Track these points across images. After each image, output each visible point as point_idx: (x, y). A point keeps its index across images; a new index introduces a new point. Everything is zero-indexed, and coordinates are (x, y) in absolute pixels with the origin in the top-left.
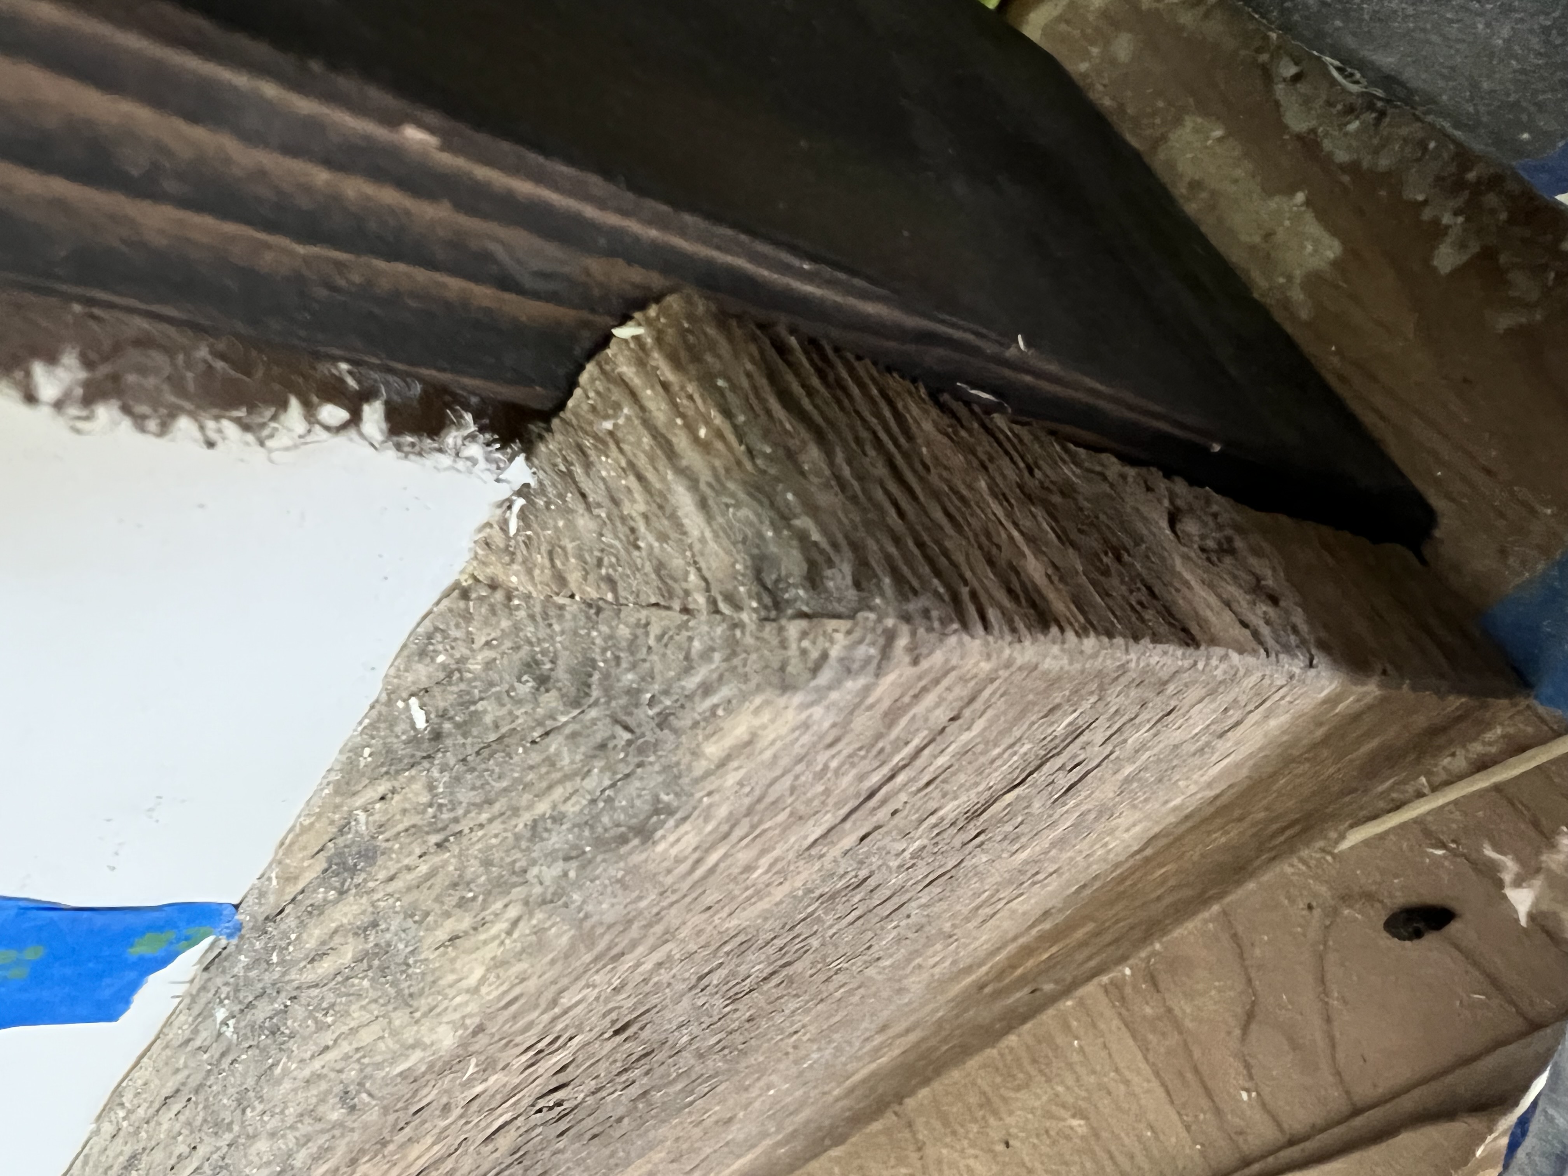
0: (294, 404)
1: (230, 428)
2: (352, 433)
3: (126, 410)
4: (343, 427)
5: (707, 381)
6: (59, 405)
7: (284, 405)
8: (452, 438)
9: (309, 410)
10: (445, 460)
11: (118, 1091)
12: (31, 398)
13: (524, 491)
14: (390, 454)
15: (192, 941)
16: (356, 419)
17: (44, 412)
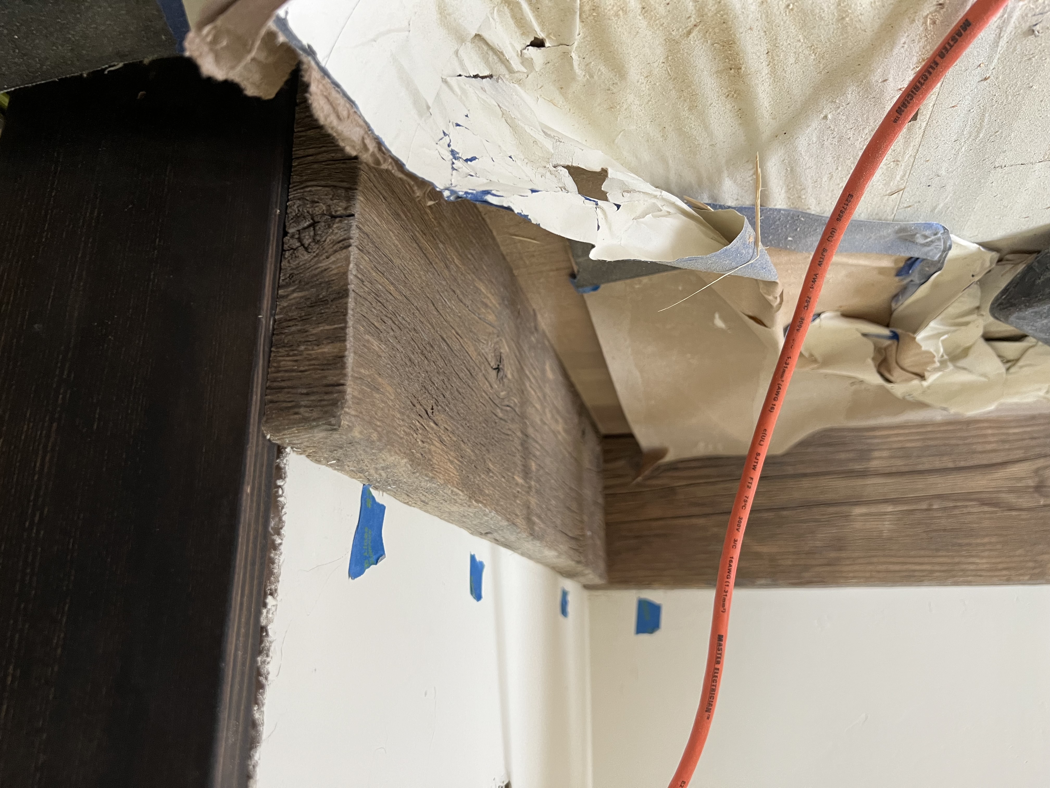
0: (279, 499)
1: (284, 511)
2: (283, 487)
3: (281, 528)
4: (282, 489)
5: (284, 429)
6: (282, 540)
7: (279, 501)
8: (282, 466)
9: (281, 496)
10: (287, 467)
11: (405, 503)
12: (281, 544)
13: (292, 448)
14: (287, 479)
15: (370, 493)
16: (280, 487)
17: (283, 542)
